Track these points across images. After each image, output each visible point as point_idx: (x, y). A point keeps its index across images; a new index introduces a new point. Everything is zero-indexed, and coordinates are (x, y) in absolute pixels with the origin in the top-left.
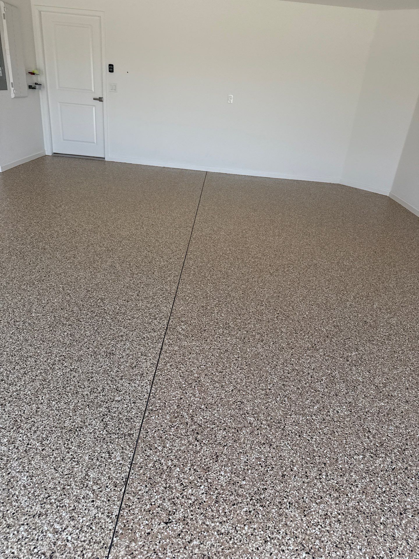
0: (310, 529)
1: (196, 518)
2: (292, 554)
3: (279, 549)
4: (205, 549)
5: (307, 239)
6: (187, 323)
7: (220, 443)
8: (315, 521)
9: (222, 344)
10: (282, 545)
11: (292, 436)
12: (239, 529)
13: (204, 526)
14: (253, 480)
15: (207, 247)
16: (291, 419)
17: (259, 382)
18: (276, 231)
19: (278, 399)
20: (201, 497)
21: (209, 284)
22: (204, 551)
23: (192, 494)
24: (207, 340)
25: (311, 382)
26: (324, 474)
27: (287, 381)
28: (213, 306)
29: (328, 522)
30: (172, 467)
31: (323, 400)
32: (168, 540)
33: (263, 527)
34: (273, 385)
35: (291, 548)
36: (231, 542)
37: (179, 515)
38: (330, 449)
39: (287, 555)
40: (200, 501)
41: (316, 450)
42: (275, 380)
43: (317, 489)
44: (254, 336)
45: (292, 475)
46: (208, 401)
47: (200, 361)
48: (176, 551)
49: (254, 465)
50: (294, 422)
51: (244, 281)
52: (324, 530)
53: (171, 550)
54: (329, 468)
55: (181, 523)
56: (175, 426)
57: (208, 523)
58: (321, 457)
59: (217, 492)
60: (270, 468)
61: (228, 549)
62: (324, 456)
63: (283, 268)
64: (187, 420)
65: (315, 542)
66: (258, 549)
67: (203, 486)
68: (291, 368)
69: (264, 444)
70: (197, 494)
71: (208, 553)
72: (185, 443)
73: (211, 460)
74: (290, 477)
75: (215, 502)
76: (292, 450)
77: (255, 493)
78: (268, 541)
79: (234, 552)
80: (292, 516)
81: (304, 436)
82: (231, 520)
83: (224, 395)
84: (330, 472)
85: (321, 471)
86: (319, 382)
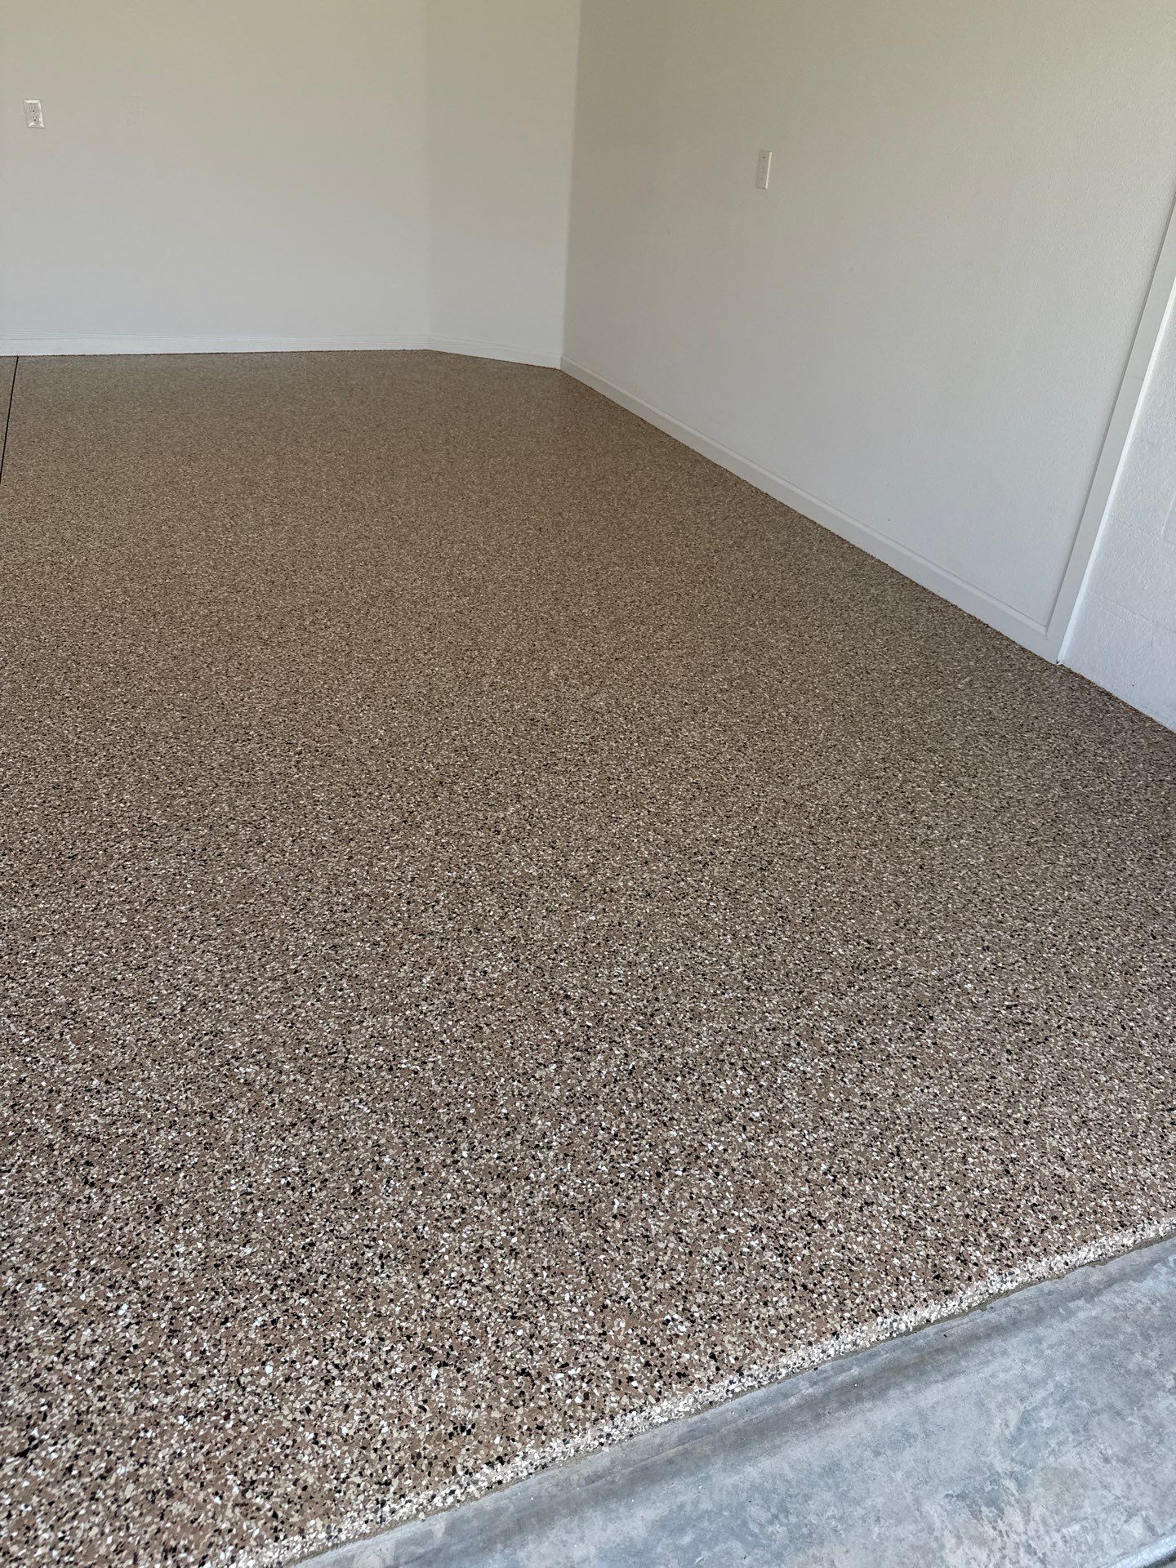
0: (443, 1301)
1: (116, 1401)
2: (402, 1384)
3: (366, 1386)
4: (156, 1475)
6: (11, 850)
7: (162, 1166)
8: (454, 1275)
9: (136, 883)
10: (372, 1373)
11: (369, 1076)
12: (250, 1378)
13: (143, 1416)
14: (273, 1237)
15: (48, 596)
16: (363, 1031)
17: (263, 960)
19: (322, 990)
20: (124, 1337)
21: (68, 713)
22: (152, 1483)
23: (96, 1341)
24: (83, 886)
25: (409, 917)
26: (465, 1145)
27: (342, 935)
28: (89, 779)
29: (486, 1266)
30: (18, 1287)
31: (445, 954)
32: (35, 1499)
33: (315, 1348)
34: (306, 955)
35: (399, 1370)
36: (229, 1425)
37: (63, 1414)
38: (473, 1075)
39: (388, 1394)
40: (122, 1351)
41: (439, 1089)
42: (310, 940)
43: (449, 1192)
44: (234, 835)
45: (380, 1181)
46: (109, 1062)
47: (70, 955)
48: (64, 1520)
49: (270, 1193)
50: (372, 1037)
51: (182, 679)
52: (479, 1289)
53: (51, 1522)
54: (475, 1128)
55: (71, 1435)
56: (13, 1165)
57: (155, 1401)
58: (452, 1106)
59: (170, 1305)
60: (318, 1185)
61: (225, 1447)
62: (461, 1100)
63: (301, 617)
64: (51, 1137)
65: (458, 1330)
66: (308, 1410)
67: (125, 1307)
68: (351, 896)
69: (293, 1125)
70: (108, 1334)
71: (166, 1481)
72: (53, 1205)
73: (140, 1224)
74: (375, 1188)
75: (169, 1337)
76: (374, 1115)
77: (284, 1266)
78: (334, 1378)
79: (242, 1447)
80: (392, 1286)
81: (403, 1066)
82: (223, 1364)
83: (158, 1030)
84: (479, 1136)
85: (456, 1142)
86: (431, 909)
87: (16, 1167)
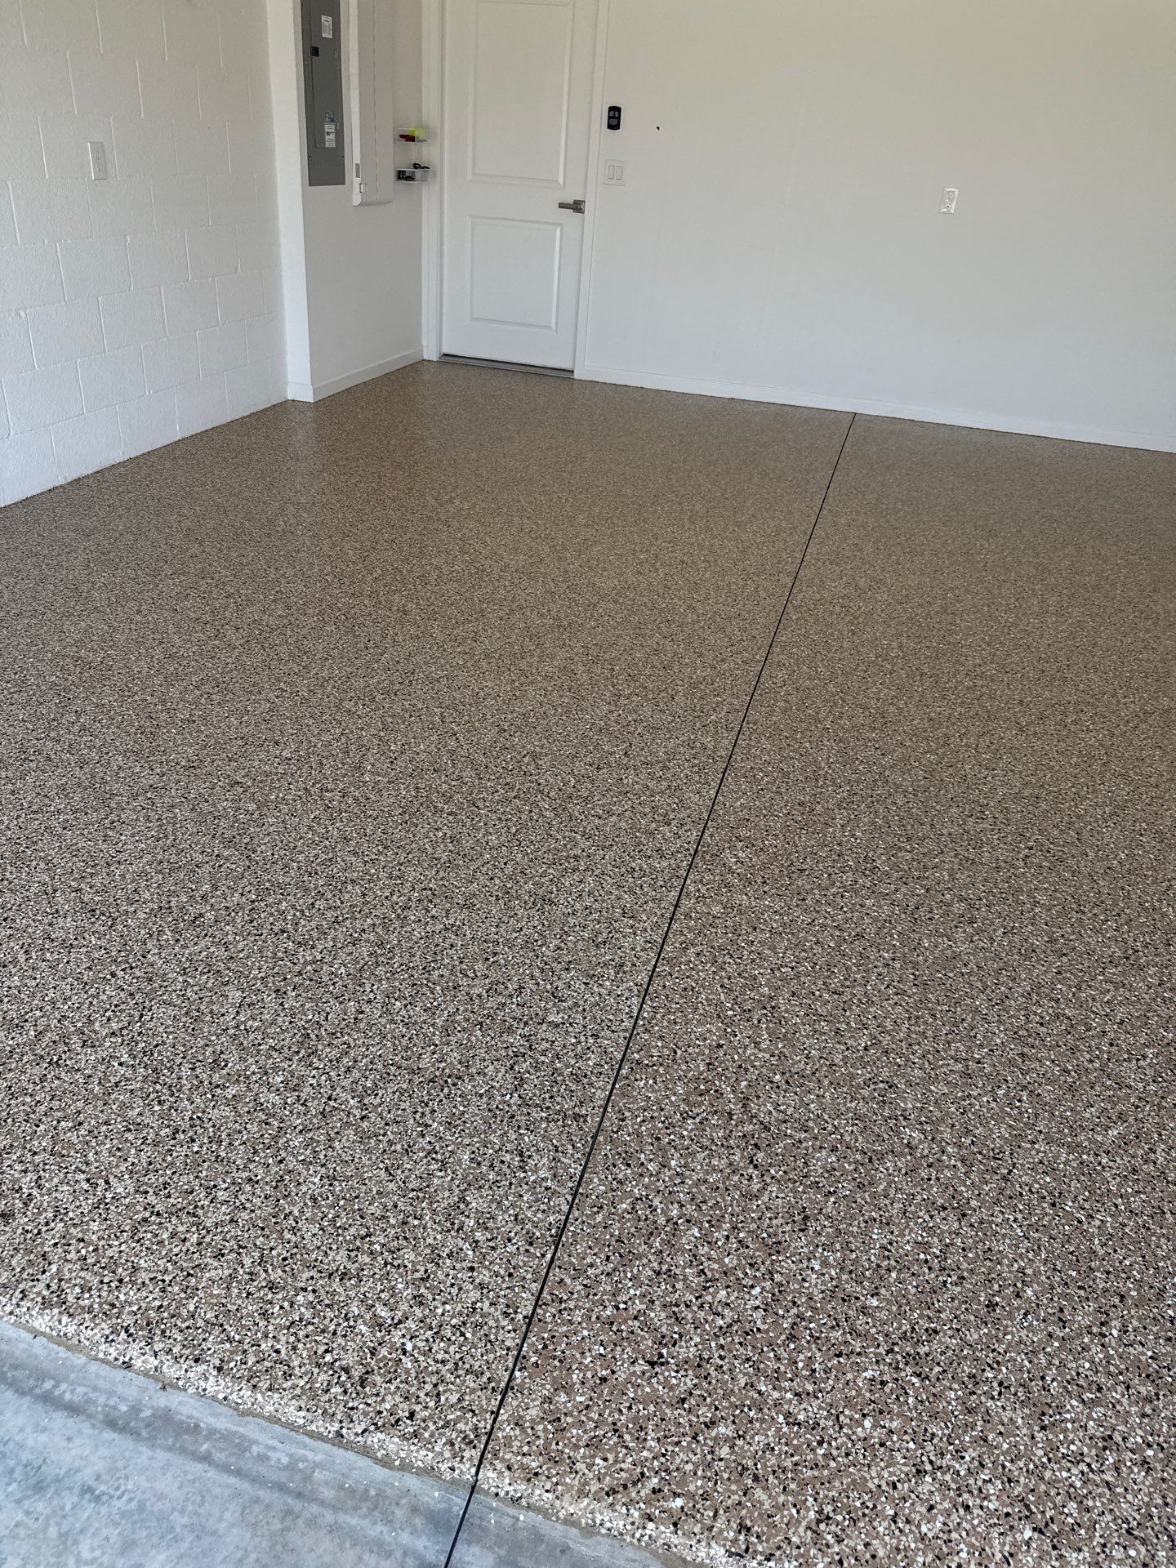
0: (1056, 1467)
1: (733, 1368)
2: (991, 1521)
3: (955, 1500)
4: (749, 1453)
5: (1148, 631)
6: (753, 845)
7: (818, 1183)
8: (1073, 1447)
9: (849, 915)
10: (965, 1492)
11: (1030, 1200)
12: (848, 1421)
13: (751, 1394)
14: (901, 1303)
15: (832, 634)
16: (1034, 1152)
17: (950, 1036)
18: (1053, 600)
19: (1000, 1092)
20: (752, 1316)
21: (825, 742)
22: (744, 1458)
23: (728, 1305)
24: (804, 900)
25: (1108, 1059)
26: (1116, 1323)
27: (1033, 1047)
28: (830, 807)
29: (1111, 1461)
30: (680, 1221)
31: (1140, 1116)
32: (652, 1408)
33: (915, 1432)
34: (992, 1050)
35: (991, 1506)
36: (821, 1452)
37: (687, 1350)
38: (1144, 1257)
39: (976, 1522)
40: (748, 1327)
41: (1101, 1252)
42: (999, 1037)
43: (1088, 1361)
44: (949, 905)
45: (1018, 1309)
46: (793, 1064)
47: (781, 955)
48: (669, 1440)
49: (907, 1260)
50: (1041, 1162)
51: (932, 741)
52: (1097, 1478)
53: (658, 1435)
54: (1133, 1312)
55: (690, 1372)
56: (698, 1115)
57: (763, 1389)
58: (1112, 1276)
59: (795, 1311)
60: (955, 1278)
61: (812, 1468)
62: (1123, 1275)
64: (733, 1107)
65: (1064, 1506)
66: (895, 1487)
67: (758, 1290)
68: (1050, 1011)
69: (945, 1208)
70: (739, 1305)
71: (756, 1464)
72: (721, 1167)
73: (787, 1223)
74: (1010, 1313)
75: (788, 1338)
76: (1026, 1241)
77: (904, 1337)
78: (925, 1471)
79: (827, 1479)
80: (1006, 1420)
81: (1067, 1208)
82: (828, 1393)
83: (841, 1057)
84: (1135, 1323)
85: (1108, 1315)
86: (1135, 1062)
87: (700, 1117)
